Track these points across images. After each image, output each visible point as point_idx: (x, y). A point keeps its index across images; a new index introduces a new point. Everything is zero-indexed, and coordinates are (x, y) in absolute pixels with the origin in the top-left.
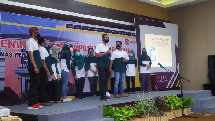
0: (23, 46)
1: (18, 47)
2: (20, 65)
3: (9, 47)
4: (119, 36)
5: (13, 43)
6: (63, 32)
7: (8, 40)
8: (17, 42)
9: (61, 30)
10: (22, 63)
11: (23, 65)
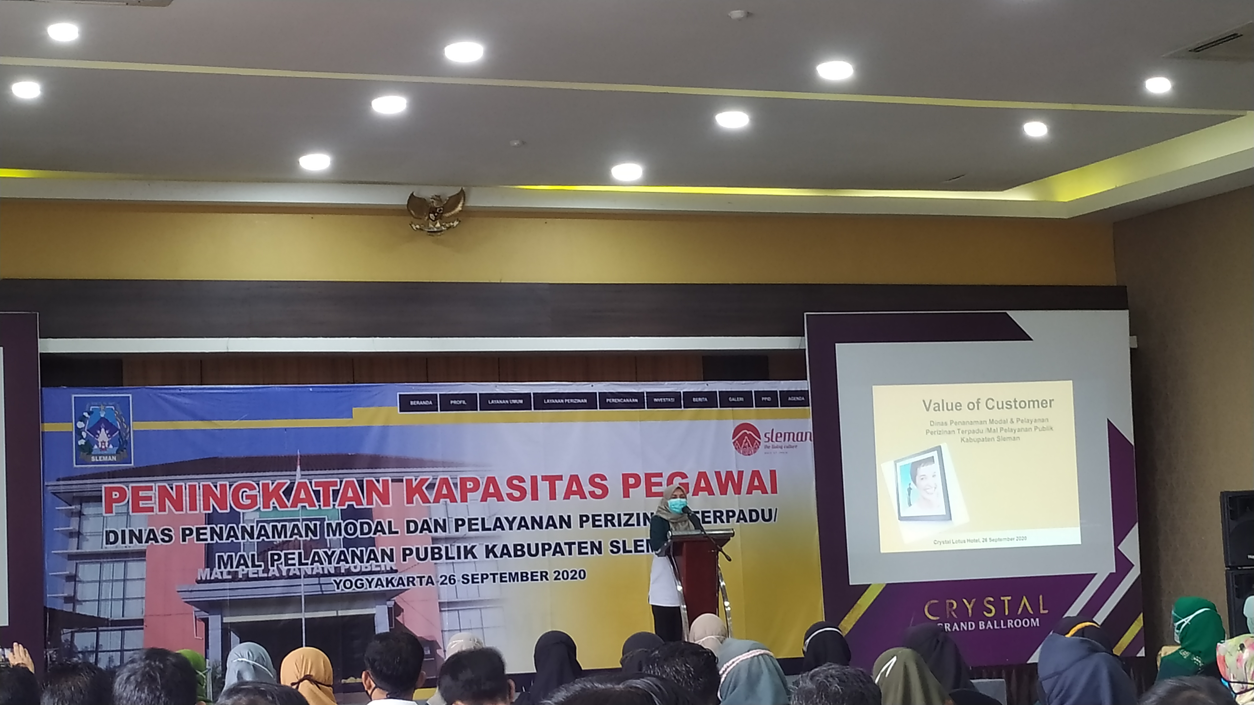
0: (212, 501)
1: (193, 507)
2: (201, 570)
3: (162, 508)
4: (695, 418)
5: (174, 494)
7: (155, 486)
8: (193, 489)
9: (378, 423)
10: (209, 564)
11: (212, 570)
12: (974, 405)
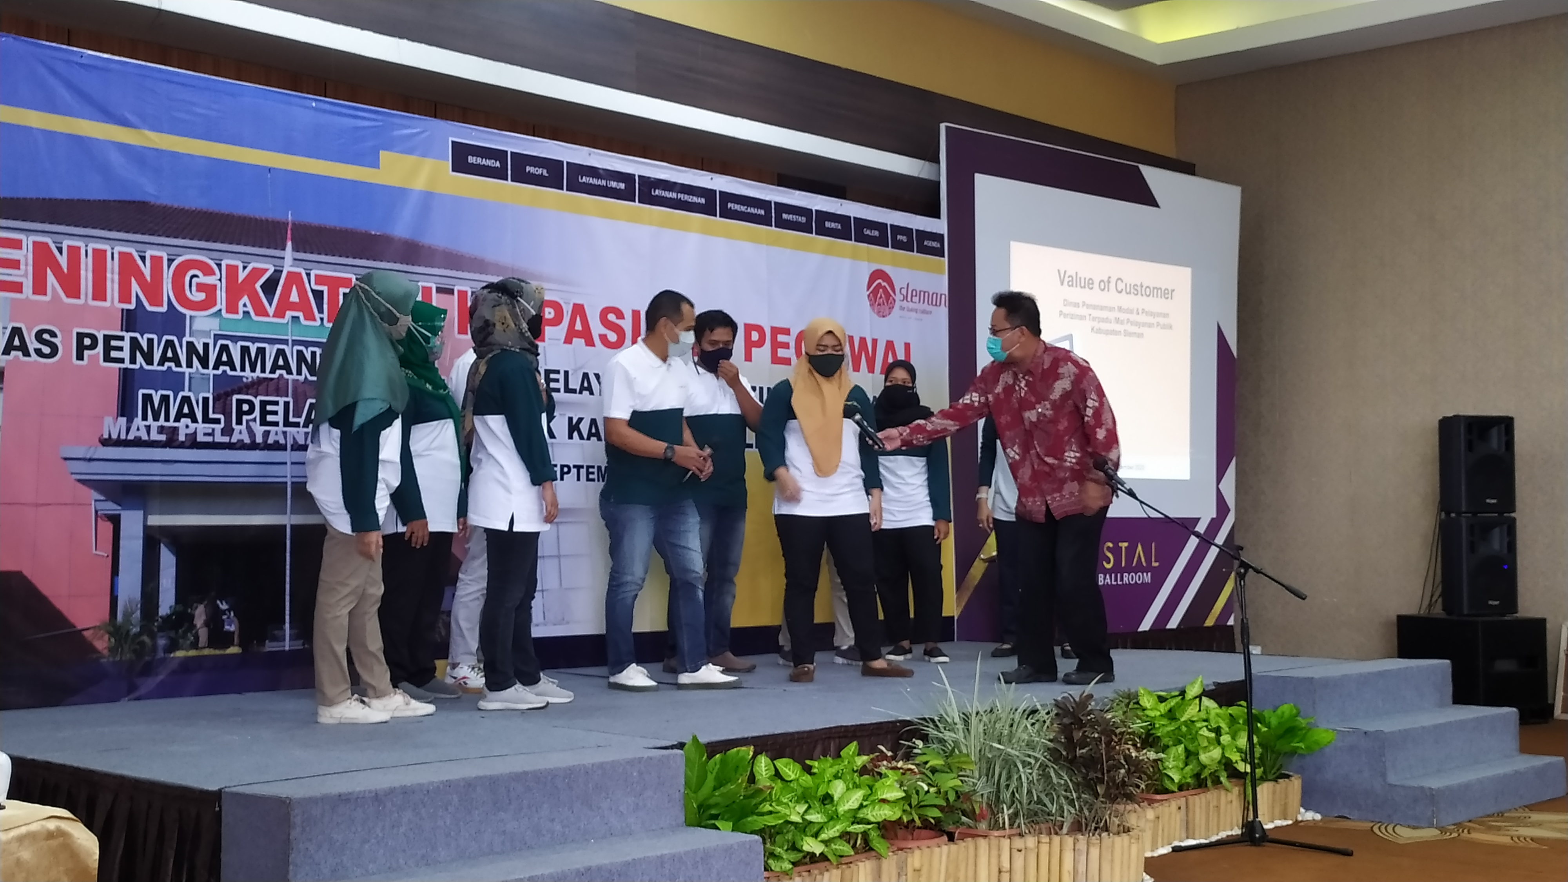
2: (108, 420)
4: (828, 252)
5: (63, 260)
6: (428, 197)
7: (28, 241)
9: (419, 184)
10: (126, 409)
12: (1105, 285)
